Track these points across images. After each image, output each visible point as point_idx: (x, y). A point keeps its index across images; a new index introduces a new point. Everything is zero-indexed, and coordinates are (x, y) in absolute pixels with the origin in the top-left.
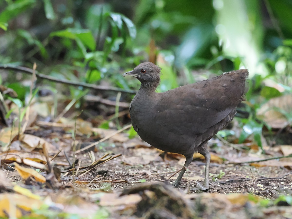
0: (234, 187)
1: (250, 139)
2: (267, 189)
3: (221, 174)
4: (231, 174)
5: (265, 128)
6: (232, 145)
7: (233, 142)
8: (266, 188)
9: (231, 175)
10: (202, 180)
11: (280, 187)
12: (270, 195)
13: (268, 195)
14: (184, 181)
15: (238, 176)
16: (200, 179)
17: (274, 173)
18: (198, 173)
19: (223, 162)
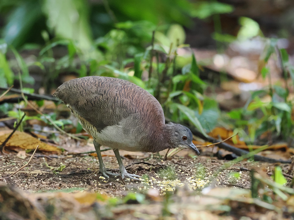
0: (76, 180)
2: (109, 181)
3: (61, 167)
4: (71, 166)
6: (70, 135)
7: (70, 131)
10: (43, 174)
12: (114, 188)
13: (111, 188)
14: (25, 175)
15: (79, 169)
16: (41, 173)
17: (115, 163)
18: (38, 167)
19: (62, 152)
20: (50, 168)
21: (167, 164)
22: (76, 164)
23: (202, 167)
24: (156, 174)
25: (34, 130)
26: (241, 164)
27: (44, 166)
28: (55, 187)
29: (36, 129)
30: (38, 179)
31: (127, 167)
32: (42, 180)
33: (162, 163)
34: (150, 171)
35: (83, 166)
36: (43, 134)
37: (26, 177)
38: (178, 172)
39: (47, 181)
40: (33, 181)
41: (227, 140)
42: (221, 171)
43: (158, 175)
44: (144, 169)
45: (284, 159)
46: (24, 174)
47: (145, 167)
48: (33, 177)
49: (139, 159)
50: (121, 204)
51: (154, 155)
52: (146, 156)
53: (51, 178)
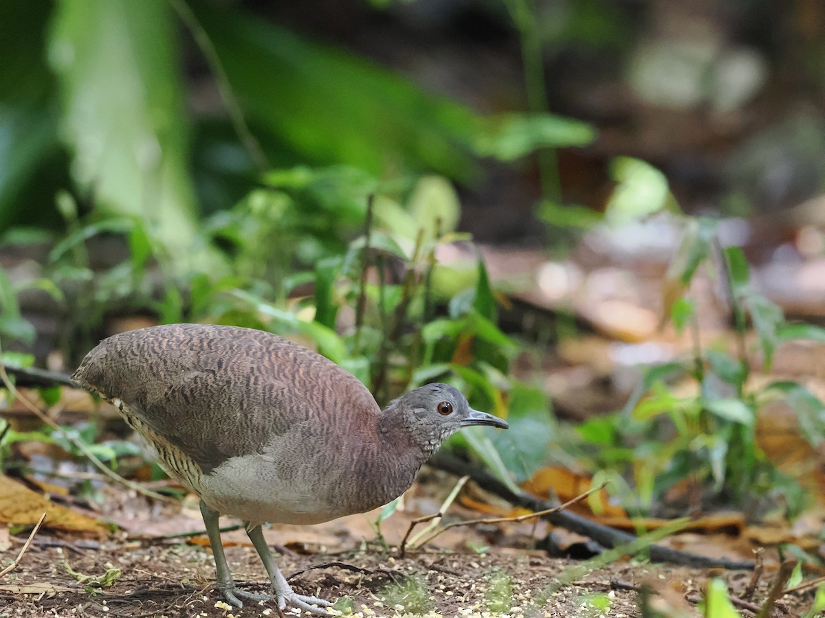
0: (151, 613)
3: (109, 575)
4: (136, 572)
6: (133, 485)
7: (133, 475)
8: (241, 612)
9: (140, 576)
10: (57, 593)
14: (6, 596)
15: (160, 580)
16: (52, 590)
17: (258, 564)
18: (43, 573)
19: (110, 534)
20: (79, 578)
21: (406, 569)
22: (151, 567)
23: (503, 579)
24: (374, 596)
25: (33, 472)
26: (613, 571)
27: (61, 572)
29: (40, 467)
30: (42, 607)
31: (293, 576)
32: (53, 610)
33: (392, 565)
34: (357, 589)
35: (170, 572)
36: (57, 481)
37: (10, 603)
38: (437, 591)
39: (69, 615)
40: (29, 613)
41: (573, 504)
42: (558, 591)
43: (378, 599)
44: (340, 583)
45: (735, 558)
46: (3, 594)
47: (344, 576)
48: (29, 604)
49: (326, 554)
51: (368, 543)
52: (348, 545)
53: (80, 605)
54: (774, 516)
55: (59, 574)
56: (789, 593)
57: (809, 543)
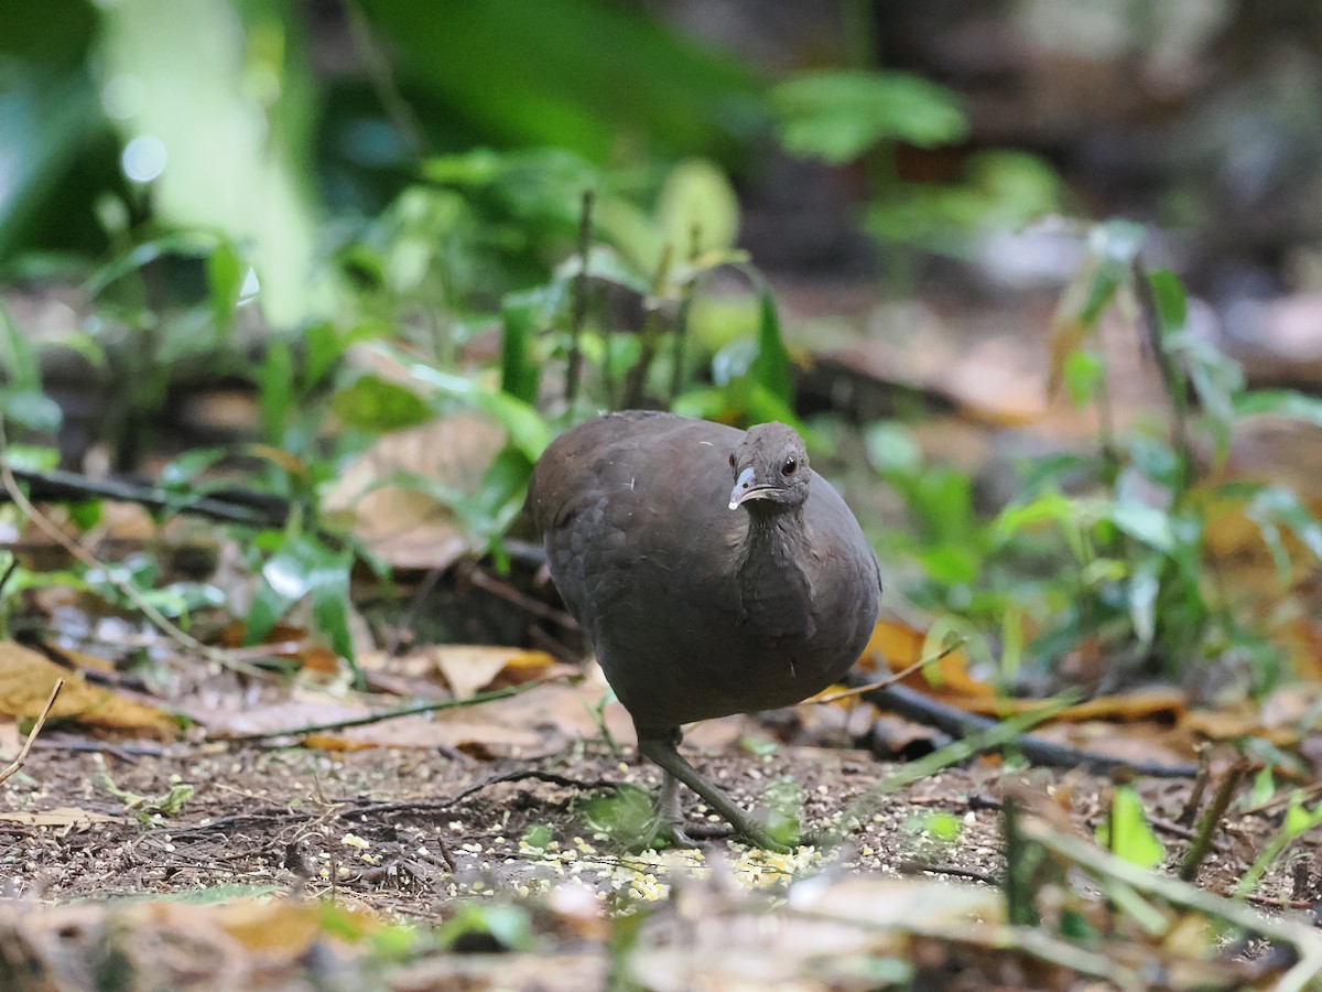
0: (240, 853)
1: (296, 621)
2: (386, 857)
3: (176, 795)
4: (219, 790)
5: (362, 571)
6: (215, 653)
7: (216, 639)
8: (384, 851)
9: (224, 796)
10: (93, 824)
11: (449, 846)
12: (406, 887)
13: (394, 886)
14: (13, 830)
15: (255, 801)
16: (86, 819)
17: (414, 776)
18: (70, 794)
19: (179, 732)
20: (127, 800)
21: (646, 782)
22: (242, 782)
23: (799, 795)
24: (594, 825)
25: (57, 634)
26: (974, 781)
27: (100, 792)
28: (146, 883)
29: (68, 631)
30: (68, 846)
31: (466, 794)
32: (86, 850)
33: (623, 775)
34: (567, 813)
35: (272, 790)
36: (95, 650)
37: (18, 840)
38: (694, 815)
39: (111, 858)
40: (48, 855)
41: (907, 676)
42: (885, 813)
43: (601, 829)
44: (541, 804)
45: (1168, 760)
46: (8, 826)
47: (547, 793)
48: (48, 841)
49: (519, 760)
50: (429, 954)
51: (587, 742)
52: (555, 745)
53: (129, 842)
54: (1233, 694)
55: (97, 794)
56: (1253, 814)
57: (1286, 736)
